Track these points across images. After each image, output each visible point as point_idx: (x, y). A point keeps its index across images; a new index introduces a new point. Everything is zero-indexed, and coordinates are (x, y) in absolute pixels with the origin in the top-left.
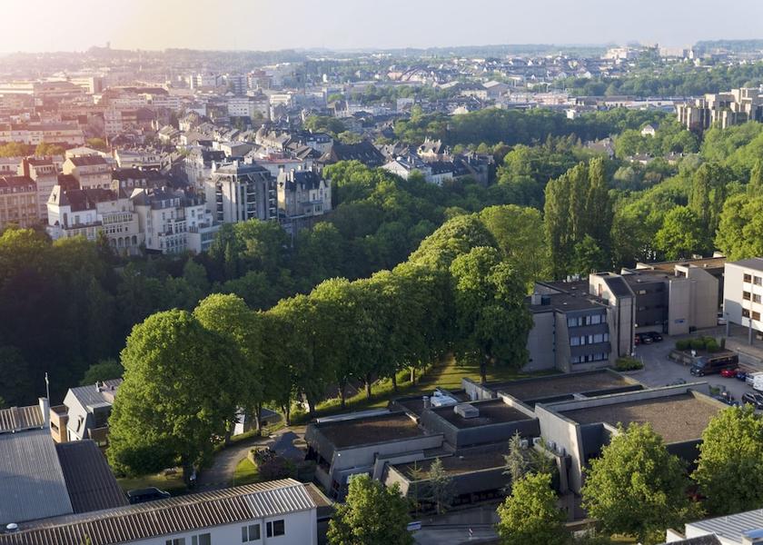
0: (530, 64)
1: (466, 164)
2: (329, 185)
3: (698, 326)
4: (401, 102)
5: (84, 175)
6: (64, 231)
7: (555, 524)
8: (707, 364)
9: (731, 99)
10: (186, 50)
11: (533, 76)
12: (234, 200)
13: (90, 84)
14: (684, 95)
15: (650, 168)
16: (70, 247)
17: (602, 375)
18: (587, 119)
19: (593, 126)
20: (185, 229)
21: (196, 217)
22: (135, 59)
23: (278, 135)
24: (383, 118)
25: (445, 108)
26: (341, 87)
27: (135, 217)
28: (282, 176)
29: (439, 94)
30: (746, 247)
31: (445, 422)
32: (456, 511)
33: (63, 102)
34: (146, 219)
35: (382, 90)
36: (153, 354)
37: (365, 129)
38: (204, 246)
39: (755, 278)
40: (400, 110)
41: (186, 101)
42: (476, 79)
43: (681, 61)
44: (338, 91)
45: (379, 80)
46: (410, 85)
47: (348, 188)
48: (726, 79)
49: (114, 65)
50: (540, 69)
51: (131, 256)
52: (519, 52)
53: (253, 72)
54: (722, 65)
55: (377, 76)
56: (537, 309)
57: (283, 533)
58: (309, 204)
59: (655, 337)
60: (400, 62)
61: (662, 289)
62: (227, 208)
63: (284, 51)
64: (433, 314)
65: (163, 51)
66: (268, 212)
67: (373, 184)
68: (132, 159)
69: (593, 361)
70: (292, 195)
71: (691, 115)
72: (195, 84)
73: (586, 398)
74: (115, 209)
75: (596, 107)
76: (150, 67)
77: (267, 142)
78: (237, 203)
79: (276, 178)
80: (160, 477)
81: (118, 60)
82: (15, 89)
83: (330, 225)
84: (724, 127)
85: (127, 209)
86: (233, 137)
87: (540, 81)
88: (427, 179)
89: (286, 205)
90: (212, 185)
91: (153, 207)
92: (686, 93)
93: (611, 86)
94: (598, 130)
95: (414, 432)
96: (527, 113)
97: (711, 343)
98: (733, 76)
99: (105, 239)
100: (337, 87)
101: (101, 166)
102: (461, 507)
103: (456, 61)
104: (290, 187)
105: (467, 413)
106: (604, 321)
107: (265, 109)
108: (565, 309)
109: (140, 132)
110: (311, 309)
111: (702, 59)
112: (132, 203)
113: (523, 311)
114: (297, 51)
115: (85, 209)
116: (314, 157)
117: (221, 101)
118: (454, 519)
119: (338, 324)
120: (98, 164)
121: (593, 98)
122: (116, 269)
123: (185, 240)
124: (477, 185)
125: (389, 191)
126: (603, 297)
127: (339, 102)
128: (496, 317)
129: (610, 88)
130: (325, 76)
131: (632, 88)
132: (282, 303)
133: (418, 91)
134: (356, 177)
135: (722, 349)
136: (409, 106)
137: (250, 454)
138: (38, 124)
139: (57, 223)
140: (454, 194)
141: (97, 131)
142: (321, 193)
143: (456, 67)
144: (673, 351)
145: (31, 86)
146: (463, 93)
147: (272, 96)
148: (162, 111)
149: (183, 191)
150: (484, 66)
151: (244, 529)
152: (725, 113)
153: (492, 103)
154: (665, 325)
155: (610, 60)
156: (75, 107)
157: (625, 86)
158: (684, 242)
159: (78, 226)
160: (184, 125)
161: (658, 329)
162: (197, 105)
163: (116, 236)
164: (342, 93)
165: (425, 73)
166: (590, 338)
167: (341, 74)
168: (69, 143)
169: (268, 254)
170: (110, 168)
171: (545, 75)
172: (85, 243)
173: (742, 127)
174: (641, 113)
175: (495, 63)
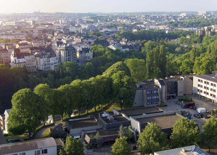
0: (158, 17)
1: (133, 46)
2: (92, 52)
3: (186, 94)
4: (118, 28)
5: (22, 48)
6: (15, 64)
7: (126, 151)
8: (186, 105)
9: (211, 28)
10: (61, 12)
11: (158, 21)
12: (64, 56)
13: (31, 22)
14: (200, 27)
15: (186, 48)
16: (15, 69)
17: (153, 108)
18: (171, 33)
19: (173, 35)
20: (50, 64)
21: (53, 61)
22: (46, 15)
23: (80, 37)
24: (113, 32)
25: (131, 30)
26: (103, 23)
27: (35, 60)
28: (78, 49)
29: (130, 26)
30: (201, 71)
31: (104, 121)
32: (103, 147)
33: (23, 27)
34: (38, 61)
35: (114, 24)
36: (19, 101)
37: (107, 36)
38: (55, 69)
39: (201, 80)
40: (118, 30)
41: (58, 27)
42: (142, 21)
43: (201, 17)
44: (102, 24)
45: (114, 21)
46: (122, 23)
47: (98, 53)
48: (213, 22)
49: (40, 17)
50: (160, 19)
51: (34, 71)
52: (156, 14)
53: (78, 19)
54: (212, 18)
55: (114, 20)
56: (138, 89)
57: (47, 153)
58: (86, 57)
59: (173, 97)
60: (121, 16)
61: (176, 83)
62: (62, 58)
63: (89, 13)
64: (106, 90)
65: (54, 13)
66: (74, 59)
67: (105, 51)
68: (37, 44)
69: (154, 104)
70: (81, 54)
71: (200, 32)
72: (62, 22)
73: (146, 115)
74: (29, 58)
75: (174, 30)
76: (50, 17)
77: (77, 39)
78: (65, 57)
79: (76, 50)
80: (23, 136)
81: (41, 15)
82: (10, 24)
83: (91, 63)
84: (209, 36)
85: (33, 58)
86: (68, 38)
87: (160, 22)
88: (120, 50)
89: (79, 57)
90: (58, 52)
91: (41, 58)
92: (201, 26)
93: (180, 24)
94: (175, 36)
95: (96, 124)
96: (154, 31)
97: (188, 99)
98: (215, 21)
99: (25, 67)
100: (102, 23)
101: (27, 46)
102: (105, 146)
103: (136, 16)
104: (81, 52)
105: (111, 119)
106: (157, 92)
107: (80, 30)
108: (146, 89)
109: (43, 36)
110: (69, 88)
111: (207, 16)
112: (34, 57)
113: (132, 89)
114: (92, 13)
115: (21, 58)
116: (89, 44)
117: (67, 27)
118: (103, 149)
119: (77, 93)
120: (26, 45)
121: (174, 27)
122: (28, 75)
123: (50, 67)
124: (135, 52)
125: (109, 53)
126: (158, 85)
127: (101, 28)
128: (124, 91)
129: (179, 24)
130: (99, 20)
131: (186, 24)
132: (61, 86)
133: (124, 25)
134: (100, 49)
135: (191, 101)
136: (120, 29)
137: (49, 129)
138: (14, 33)
139: (13, 62)
140: (128, 55)
141: (31, 35)
142: (90, 54)
143: (136, 18)
144: (177, 101)
145: (14, 23)
146: (137, 25)
147: (83, 26)
148: (50, 30)
149: (49, 53)
150: (144, 18)
151: (35, 151)
152: (209, 32)
153: (145, 28)
154: (177, 94)
155: (180, 16)
156: (26, 29)
157: (184, 24)
158: (187, 69)
159: (19, 63)
160: (55, 34)
161: (175, 95)
162: (60, 28)
163: (30, 66)
164: (103, 25)
165: (127, 19)
166: (153, 97)
167: (103, 20)
168: (21, 39)
169: (72, 71)
170: (29, 46)
171: (161, 20)
172: (20, 68)
173: (214, 36)
174: (187, 32)
175: (147, 17)
